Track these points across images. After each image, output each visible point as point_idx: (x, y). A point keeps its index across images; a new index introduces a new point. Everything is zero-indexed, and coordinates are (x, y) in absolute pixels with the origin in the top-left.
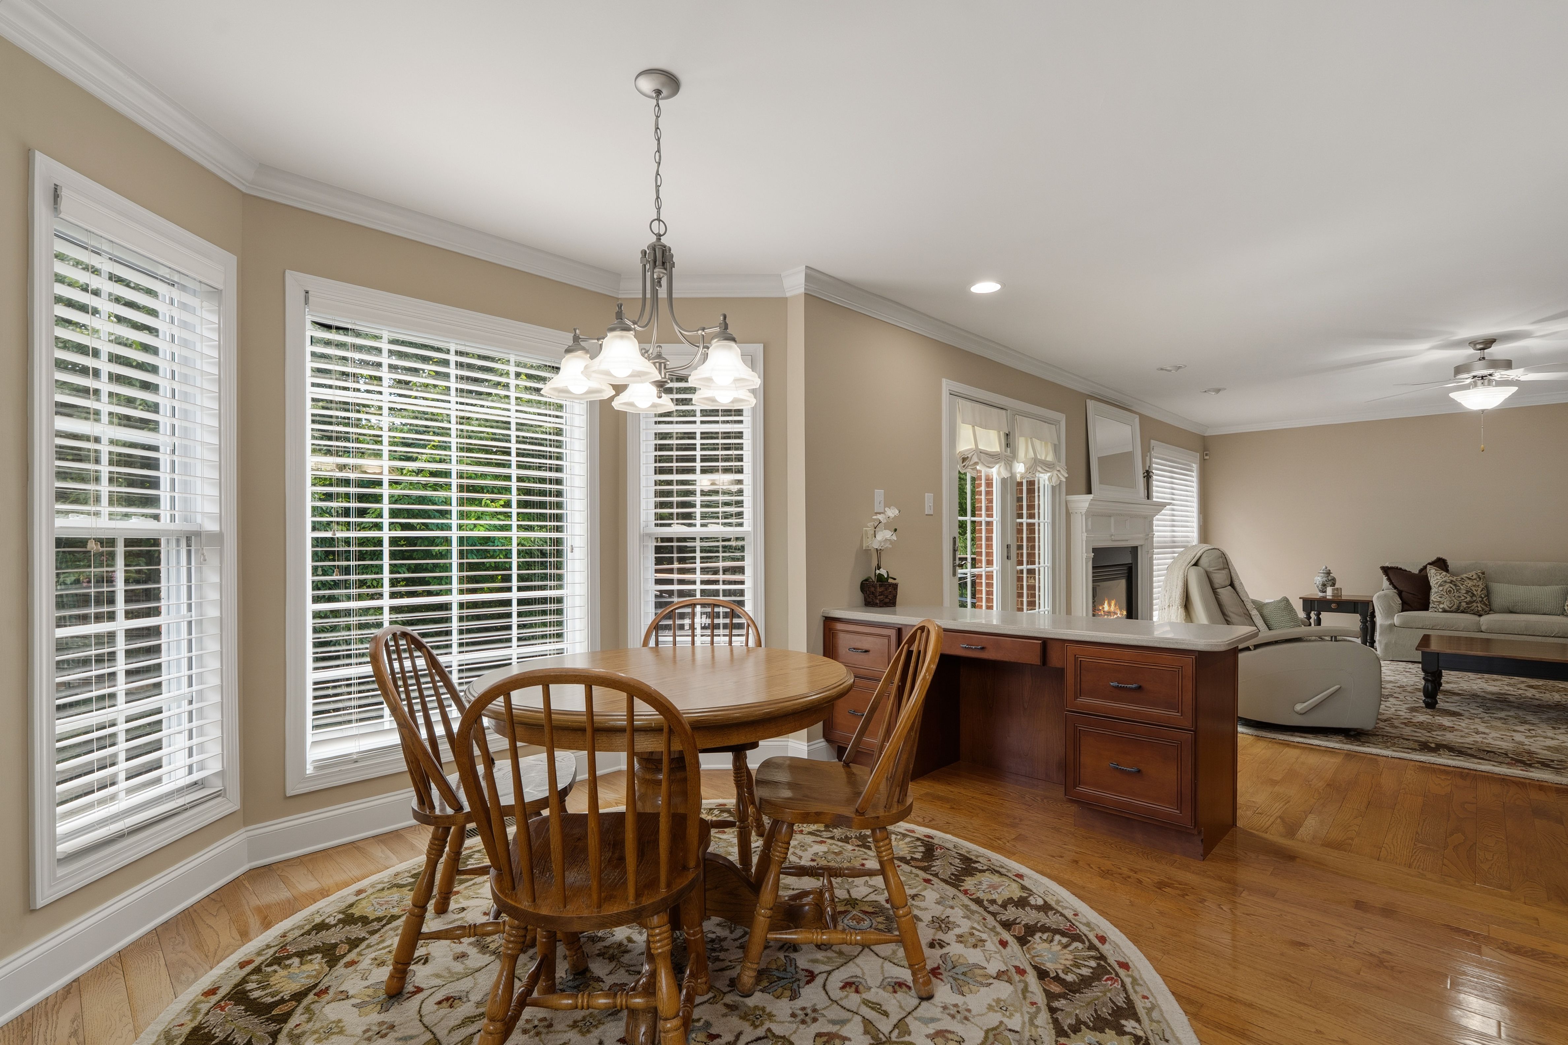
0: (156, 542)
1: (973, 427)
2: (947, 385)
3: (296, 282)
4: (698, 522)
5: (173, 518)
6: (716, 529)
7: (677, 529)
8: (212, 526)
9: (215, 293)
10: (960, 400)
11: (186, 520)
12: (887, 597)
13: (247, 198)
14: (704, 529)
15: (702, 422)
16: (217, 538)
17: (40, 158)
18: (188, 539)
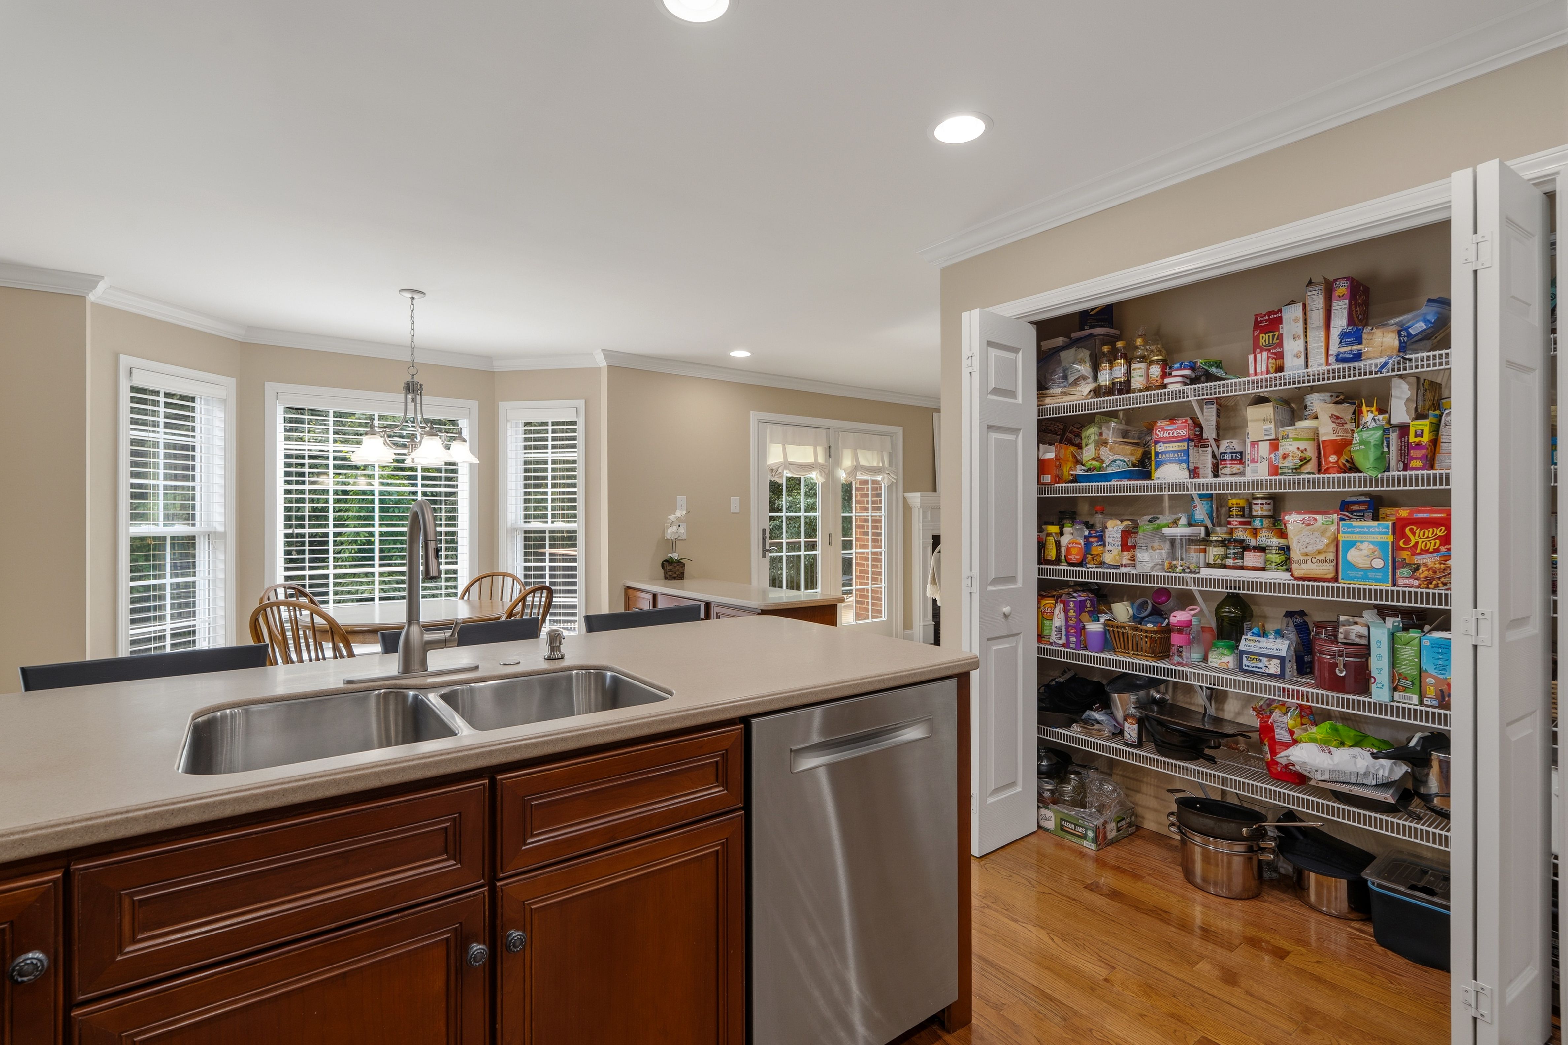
0: (194, 538)
1: (784, 445)
2: (754, 416)
3: (270, 388)
4: (550, 519)
5: (201, 525)
6: (560, 525)
7: (536, 525)
8: (220, 529)
9: (224, 401)
10: (769, 426)
11: (208, 525)
12: (675, 573)
13: (242, 344)
14: (553, 525)
15: (552, 452)
16: (224, 535)
17: (122, 356)
18: (209, 536)
